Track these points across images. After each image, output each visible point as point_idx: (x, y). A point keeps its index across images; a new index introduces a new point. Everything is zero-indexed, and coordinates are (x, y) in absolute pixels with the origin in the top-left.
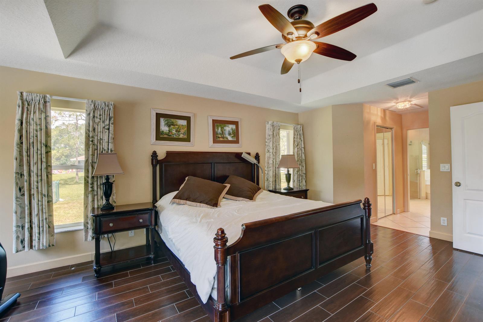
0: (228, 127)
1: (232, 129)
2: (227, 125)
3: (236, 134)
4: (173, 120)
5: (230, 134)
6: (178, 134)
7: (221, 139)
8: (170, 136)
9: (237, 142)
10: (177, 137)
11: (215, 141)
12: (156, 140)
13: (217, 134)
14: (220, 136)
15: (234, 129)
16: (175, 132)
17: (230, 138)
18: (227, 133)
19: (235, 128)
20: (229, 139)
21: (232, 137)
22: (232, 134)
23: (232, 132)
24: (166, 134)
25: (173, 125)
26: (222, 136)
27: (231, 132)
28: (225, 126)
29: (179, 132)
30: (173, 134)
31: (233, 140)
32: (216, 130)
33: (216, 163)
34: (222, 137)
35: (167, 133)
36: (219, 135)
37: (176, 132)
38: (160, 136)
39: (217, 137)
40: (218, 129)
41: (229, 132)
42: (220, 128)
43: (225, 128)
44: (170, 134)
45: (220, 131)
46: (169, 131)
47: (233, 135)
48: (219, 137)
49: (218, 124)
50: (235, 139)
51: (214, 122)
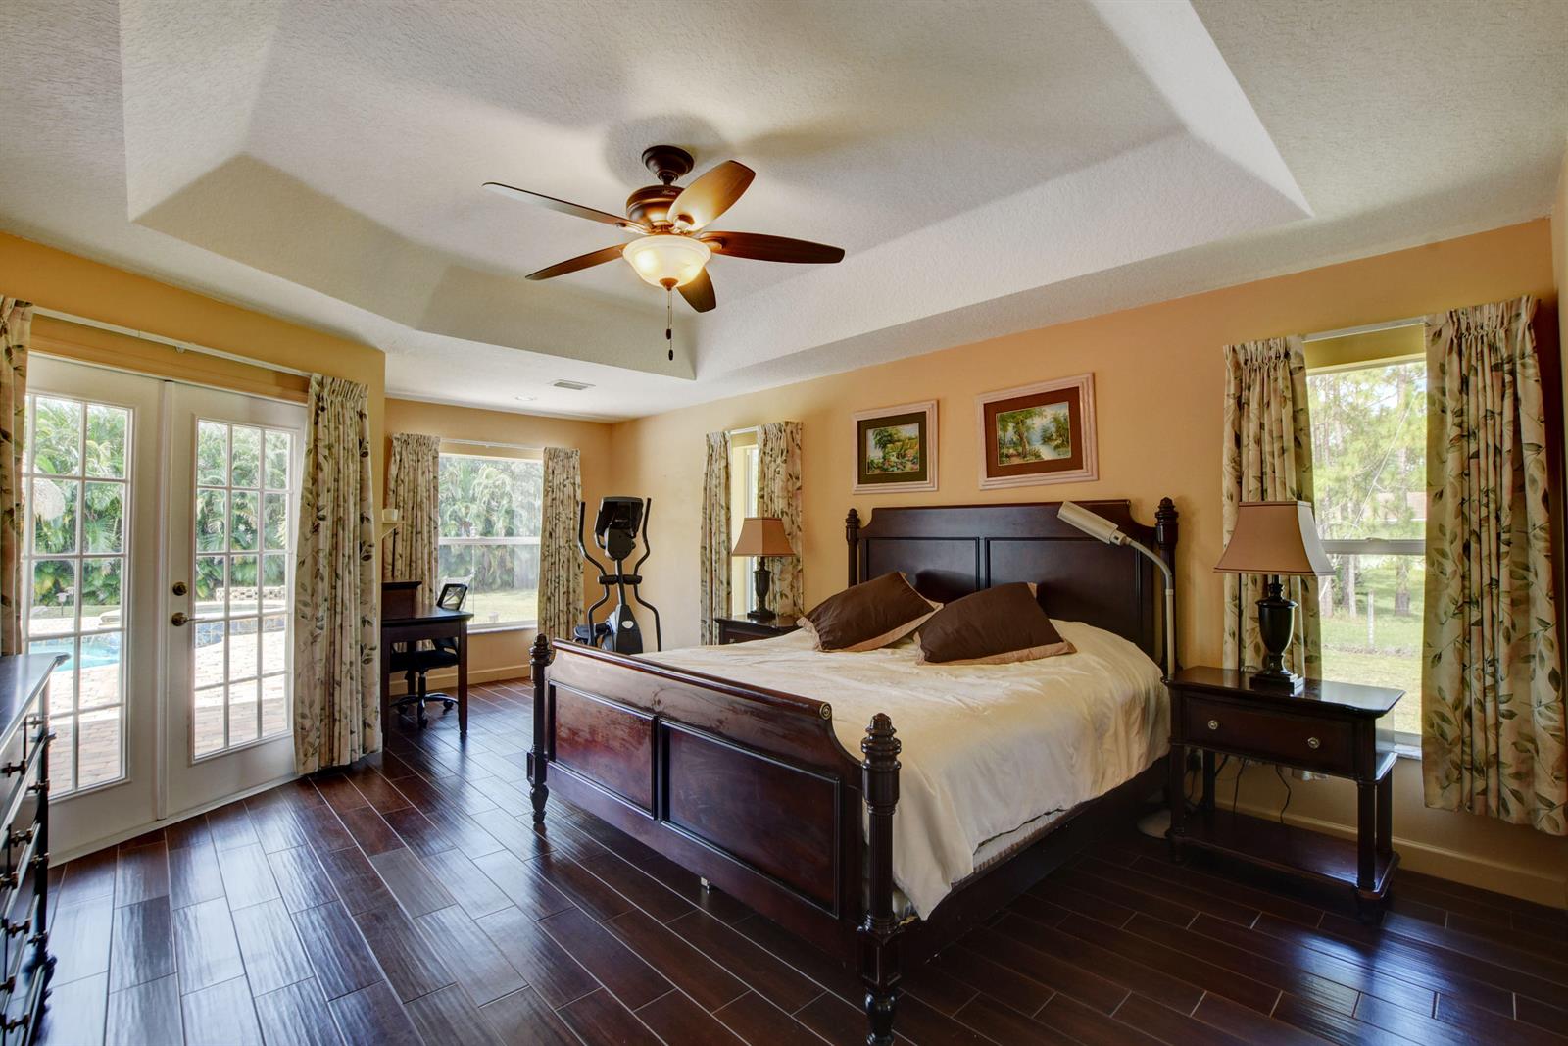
0: (1040, 414)
1: (1056, 419)
2: (1037, 409)
3: (1071, 433)
4: (891, 430)
5: (1046, 439)
6: (901, 463)
7: (1016, 461)
8: (886, 470)
9: (1075, 462)
10: (899, 471)
11: (993, 470)
12: (859, 483)
13: (1003, 445)
14: (1012, 451)
15: (1062, 419)
16: (896, 460)
17: (1047, 454)
18: (1035, 436)
19: (1068, 414)
20: (1043, 456)
21: (1057, 447)
22: (1055, 437)
23: (1058, 431)
24: (878, 467)
25: (890, 442)
26: (1020, 449)
27: (1054, 429)
28: (1030, 415)
29: (904, 456)
30: (892, 464)
31: (1062, 457)
32: (1000, 434)
33: (993, 539)
34: (1019, 455)
35: (880, 465)
36: (1009, 448)
37: (898, 458)
38: (867, 474)
39: (1001, 455)
40: (1005, 429)
41: (1045, 431)
42: (1011, 426)
43: (1029, 421)
44: (885, 466)
45: (1011, 433)
46: (884, 458)
47: (1059, 442)
48: (1008, 456)
49: (1005, 413)
50: (1067, 454)
51: (992, 411)
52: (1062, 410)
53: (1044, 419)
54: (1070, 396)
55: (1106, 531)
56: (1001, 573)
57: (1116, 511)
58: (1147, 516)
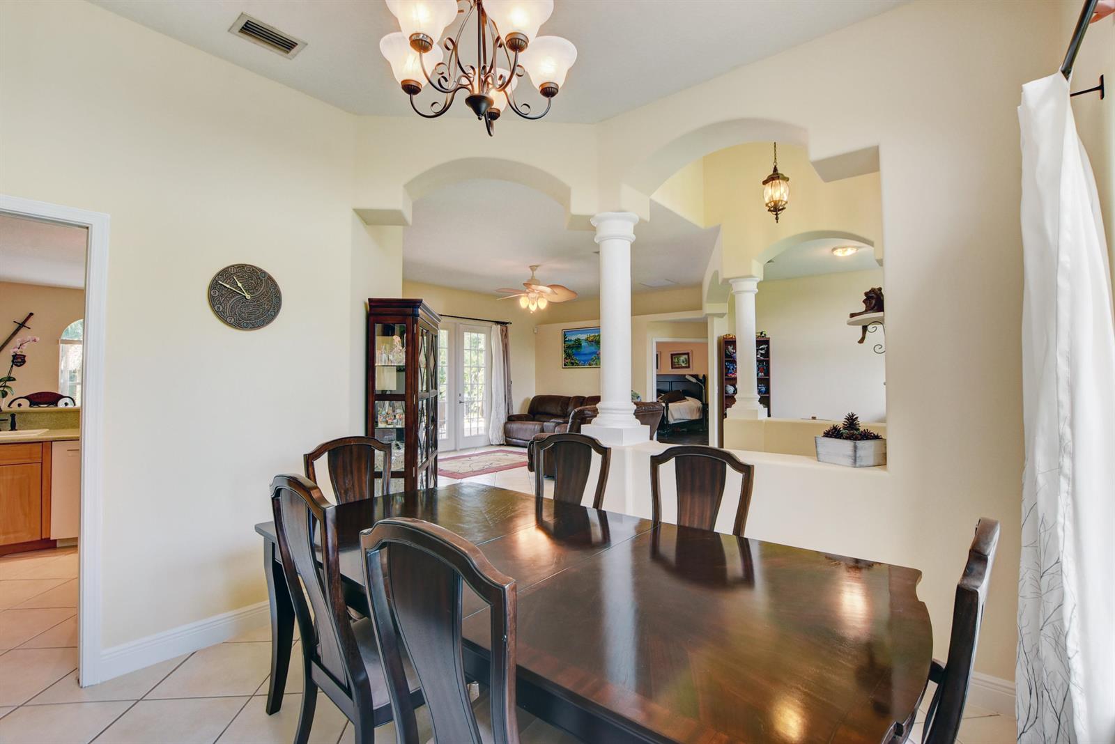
1: (685, 359)
2: (681, 356)
3: (688, 361)
5: (683, 362)
9: (688, 367)
11: (673, 368)
13: (675, 363)
17: (683, 365)
18: (681, 361)
19: (687, 358)
23: (685, 361)
26: (678, 364)
32: (673, 360)
33: (673, 382)
43: (680, 358)
45: (676, 360)
47: (686, 363)
48: (676, 365)
49: (675, 356)
50: (687, 365)
51: (672, 355)
52: (686, 356)
53: (683, 358)
54: (688, 354)
55: (694, 380)
56: (674, 389)
57: (696, 376)
58: (701, 378)
